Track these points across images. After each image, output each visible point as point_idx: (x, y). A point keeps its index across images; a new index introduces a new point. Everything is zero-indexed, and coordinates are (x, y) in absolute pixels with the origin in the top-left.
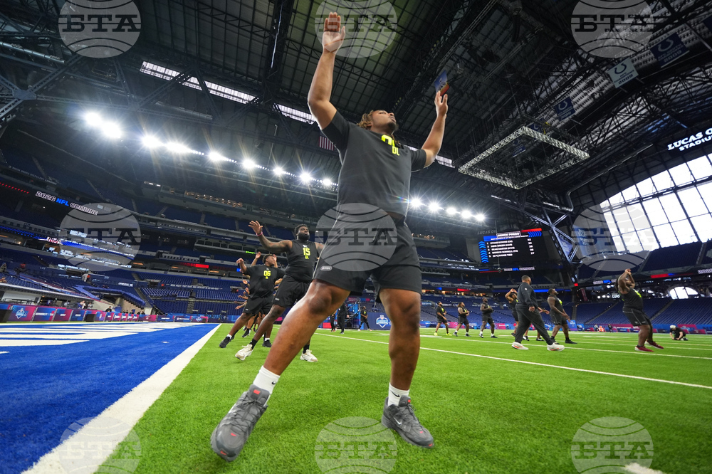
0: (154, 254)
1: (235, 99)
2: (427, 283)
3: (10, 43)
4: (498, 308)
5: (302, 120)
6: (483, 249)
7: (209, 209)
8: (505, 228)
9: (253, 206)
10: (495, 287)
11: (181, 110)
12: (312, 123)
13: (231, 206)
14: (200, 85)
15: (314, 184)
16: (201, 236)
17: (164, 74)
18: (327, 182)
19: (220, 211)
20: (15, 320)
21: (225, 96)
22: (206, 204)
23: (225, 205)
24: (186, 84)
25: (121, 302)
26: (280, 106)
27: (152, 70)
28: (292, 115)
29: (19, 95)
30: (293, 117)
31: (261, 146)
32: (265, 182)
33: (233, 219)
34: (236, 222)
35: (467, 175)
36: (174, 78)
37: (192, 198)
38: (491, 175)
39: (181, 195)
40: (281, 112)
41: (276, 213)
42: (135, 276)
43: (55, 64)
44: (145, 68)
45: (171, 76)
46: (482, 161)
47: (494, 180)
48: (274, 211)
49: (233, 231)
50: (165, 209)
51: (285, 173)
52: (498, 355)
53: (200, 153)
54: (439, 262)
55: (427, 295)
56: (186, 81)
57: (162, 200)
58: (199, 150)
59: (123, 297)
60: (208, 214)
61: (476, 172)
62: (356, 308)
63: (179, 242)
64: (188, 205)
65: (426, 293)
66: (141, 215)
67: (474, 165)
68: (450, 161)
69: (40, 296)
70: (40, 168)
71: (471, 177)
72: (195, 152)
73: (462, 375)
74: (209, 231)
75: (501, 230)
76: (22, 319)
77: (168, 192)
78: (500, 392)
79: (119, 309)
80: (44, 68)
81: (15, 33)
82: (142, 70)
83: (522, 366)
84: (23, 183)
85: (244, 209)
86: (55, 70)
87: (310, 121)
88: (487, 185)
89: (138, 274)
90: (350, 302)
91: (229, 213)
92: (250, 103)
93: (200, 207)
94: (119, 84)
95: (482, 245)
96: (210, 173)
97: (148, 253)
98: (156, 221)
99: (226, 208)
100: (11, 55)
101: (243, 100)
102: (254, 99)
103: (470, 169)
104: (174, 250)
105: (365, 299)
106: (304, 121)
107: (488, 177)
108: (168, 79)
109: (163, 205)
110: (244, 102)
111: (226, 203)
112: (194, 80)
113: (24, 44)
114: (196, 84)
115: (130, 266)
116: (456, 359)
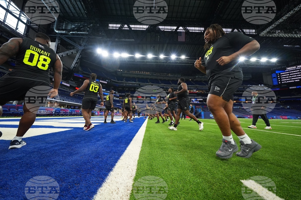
0: (124, 94)
1: (141, 29)
2: (237, 98)
3: (74, 32)
4: (283, 108)
5: (169, 30)
6: (274, 78)
7: (139, 76)
8: (293, 63)
9: (154, 73)
10: (281, 97)
11: (124, 40)
12: (174, 30)
13: (145, 74)
14: (128, 27)
15: (177, 58)
16: (137, 87)
17: (116, 27)
18: (183, 57)
19: (142, 76)
20: (96, 115)
21: (138, 29)
22: (137, 75)
23: (144, 74)
24: (124, 28)
25: (118, 110)
26: (159, 27)
27: (112, 27)
28: (165, 29)
29: (81, 48)
30: (166, 30)
31: (154, 47)
32: (157, 62)
33: (147, 79)
34: (148, 80)
35: (266, 37)
36: (119, 27)
37: (132, 73)
38: (285, 33)
39: (129, 73)
40: (160, 29)
41: (162, 74)
42: (120, 102)
43: (86, 35)
44: (110, 27)
45: (118, 27)
46: (278, 26)
47: (287, 35)
48: (161, 73)
49: (148, 83)
50: (125, 78)
51: (164, 57)
52: (280, 132)
53: (132, 55)
54: (244, 87)
55: (237, 103)
56: (123, 27)
57: (124, 75)
58: (132, 54)
59: (119, 108)
60: (138, 78)
61: (273, 33)
62: (200, 110)
63: (131, 89)
64: (131, 76)
65: (236, 102)
66: (119, 82)
67: (271, 30)
68: (254, 31)
69: (99, 109)
70: (90, 71)
71: (269, 37)
72: (131, 55)
73: (256, 139)
74: (140, 84)
75: (290, 65)
76: (97, 115)
77: (125, 72)
78: (278, 147)
79: (118, 112)
80: (84, 37)
81: (74, 27)
82: (109, 28)
83: (295, 137)
84: (87, 76)
85: (150, 74)
86: (86, 37)
87: (173, 30)
88: (281, 40)
89: (121, 101)
90: (197, 108)
91: (145, 77)
92: (147, 29)
93: (136, 76)
94: (103, 36)
95: (274, 75)
96: (137, 62)
97: (123, 94)
98: (123, 83)
99: (144, 75)
100: (75, 35)
101: (144, 28)
102: (149, 27)
103: (269, 32)
104: (130, 92)
105: (204, 106)
106: (170, 30)
107: (281, 35)
108: (117, 28)
109: (124, 77)
110: (145, 30)
111: (144, 73)
112: (126, 26)
113: (77, 30)
114: (127, 27)
115: (118, 99)
116: (254, 132)
